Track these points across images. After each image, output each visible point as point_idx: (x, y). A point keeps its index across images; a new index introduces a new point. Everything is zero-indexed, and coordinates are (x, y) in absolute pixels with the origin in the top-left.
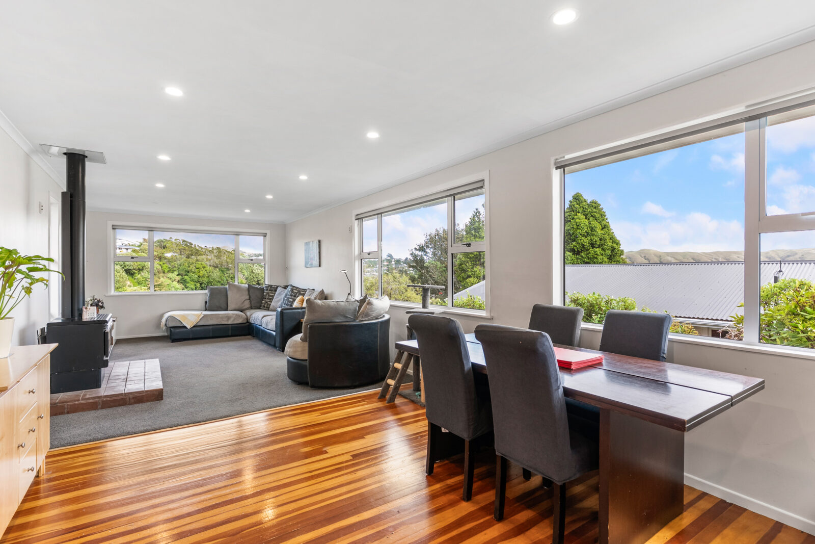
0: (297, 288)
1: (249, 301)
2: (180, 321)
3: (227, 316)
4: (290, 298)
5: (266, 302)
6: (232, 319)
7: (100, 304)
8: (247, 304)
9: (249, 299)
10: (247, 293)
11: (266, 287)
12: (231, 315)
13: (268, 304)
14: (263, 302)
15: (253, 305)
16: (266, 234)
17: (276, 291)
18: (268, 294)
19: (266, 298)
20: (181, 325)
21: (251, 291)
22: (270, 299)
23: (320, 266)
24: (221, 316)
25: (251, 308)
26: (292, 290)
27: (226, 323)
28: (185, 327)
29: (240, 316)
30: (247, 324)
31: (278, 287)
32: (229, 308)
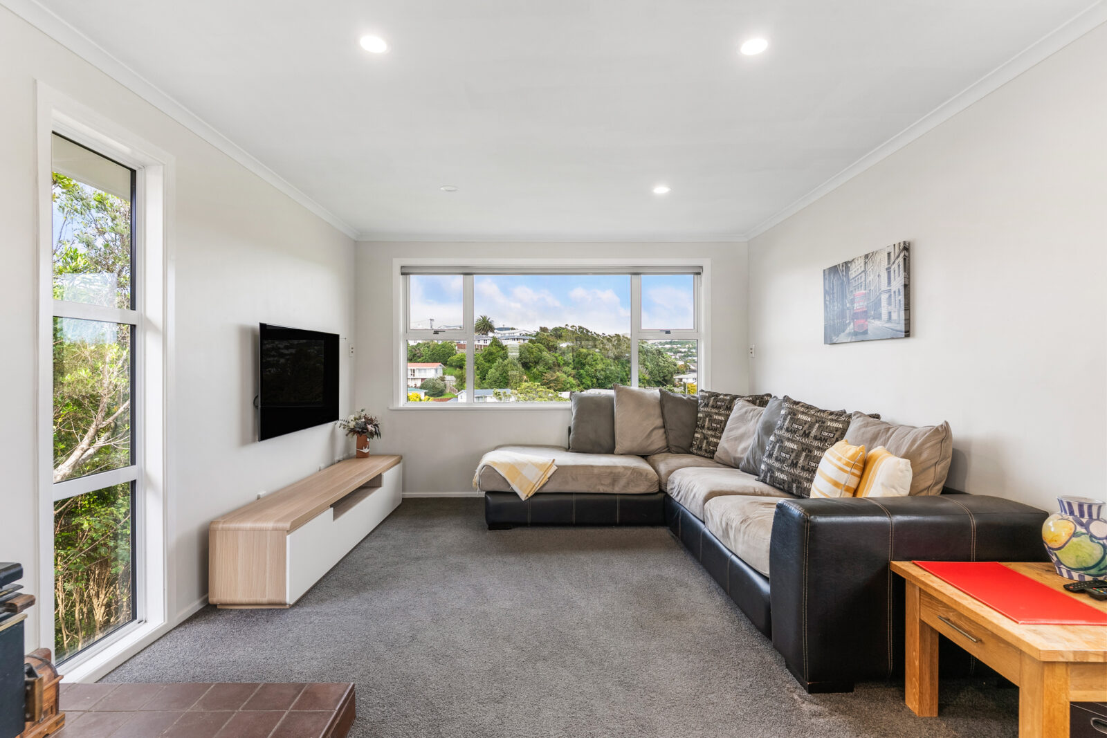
0: (809, 407)
1: (662, 431)
2: (504, 479)
3: (611, 473)
4: (789, 440)
5: (705, 437)
6: (623, 482)
8: (658, 440)
9: (664, 427)
10: (657, 411)
11: (703, 398)
12: (622, 470)
13: (709, 443)
14: (696, 435)
15: (672, 443)
16: (701, 267)
17: (729, 408)
18: (709, 415)
19: (703, 427)
21: (668, 406)
22: (715, 430)
23: (908, 333)
24: (596, 471)
25: (669, 449)
26: (793, 413)
27: (609, 490)
28: (515, 494)
29: (641, 474)
30: (661, 496)
31: (735, 397)
32: (618, 448)
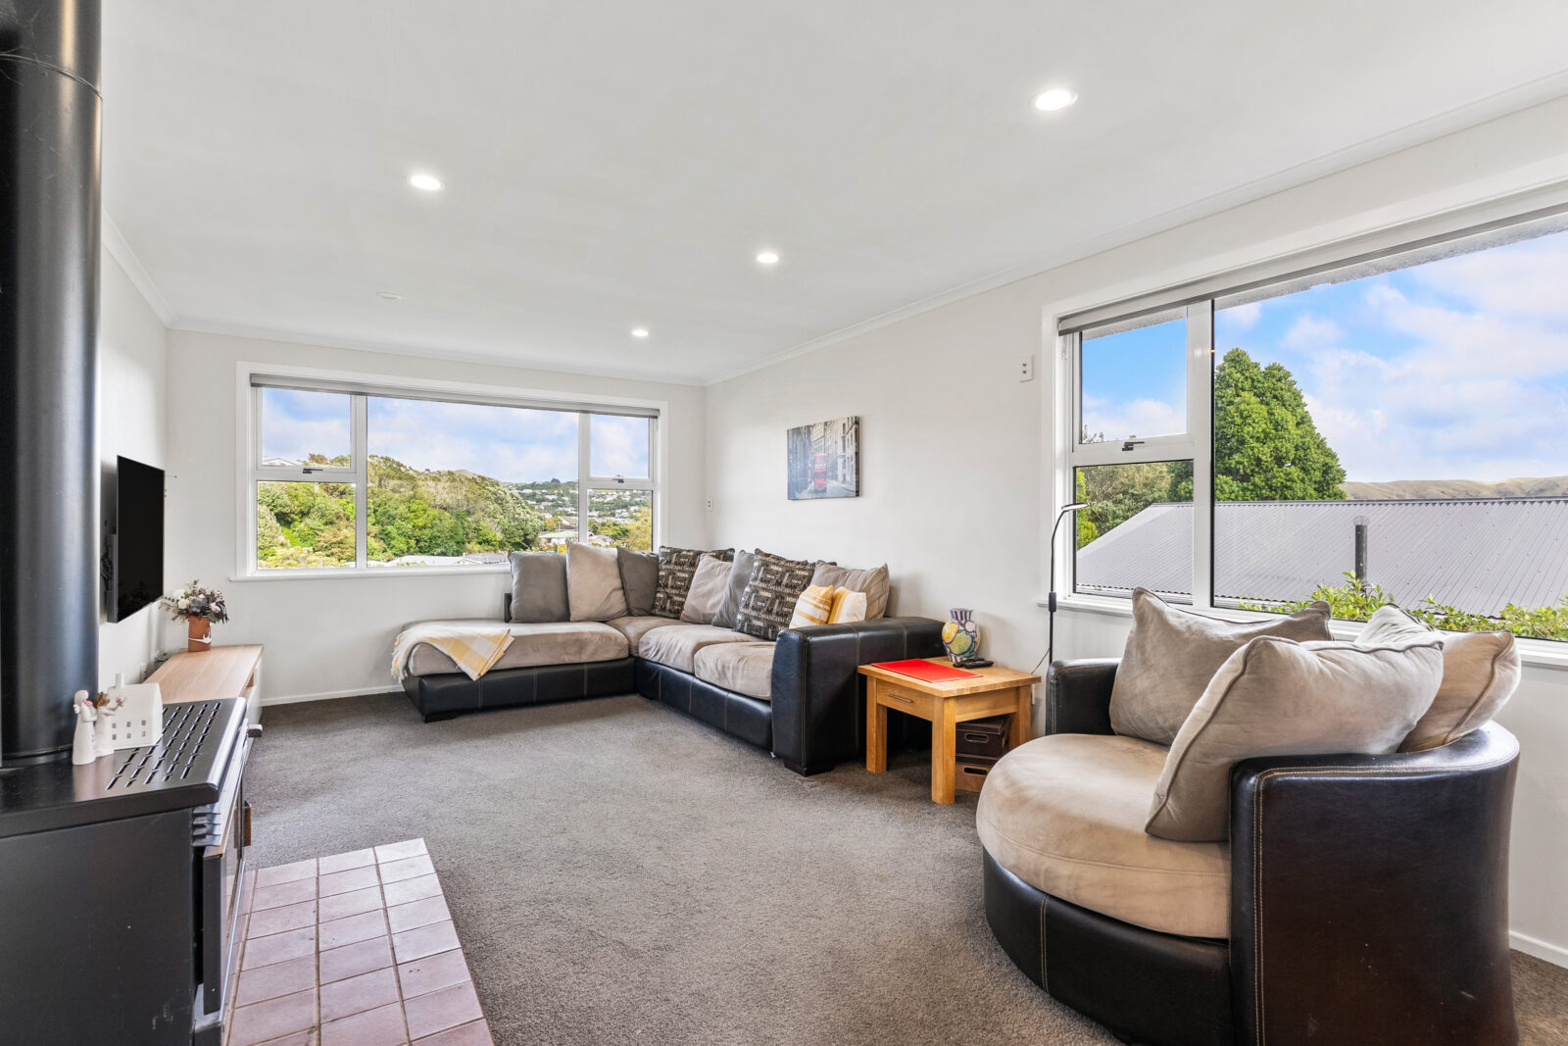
0: (779, 559)
1: (621, 593)
2: (449, 658)
3: (577, 640)
4: (764, 589)
5: (669, 597)
6: (590, 649)
7: (213, 606)
8: (617, 603)
9: (623, 588)
10: (615, 571)
11: (665, 554)
12: (589, 636)
13: (673, 603)
14: (659, 595)
15: (633, 605)
16: (658, 410)
17: (694, 565)
18: (672, 573)
19: (666, 586)
20: (452, 670)
21: (627, 565)
22: (679, 588)
23: (858, 493)
24: (560, 639)
25: (629, 612)
26: (765, 564)
27: (575, 659)
28: (464, 675)
29: (610, 639)
30: (633, 660)
31: (699, 553)
32: (574, 614)
